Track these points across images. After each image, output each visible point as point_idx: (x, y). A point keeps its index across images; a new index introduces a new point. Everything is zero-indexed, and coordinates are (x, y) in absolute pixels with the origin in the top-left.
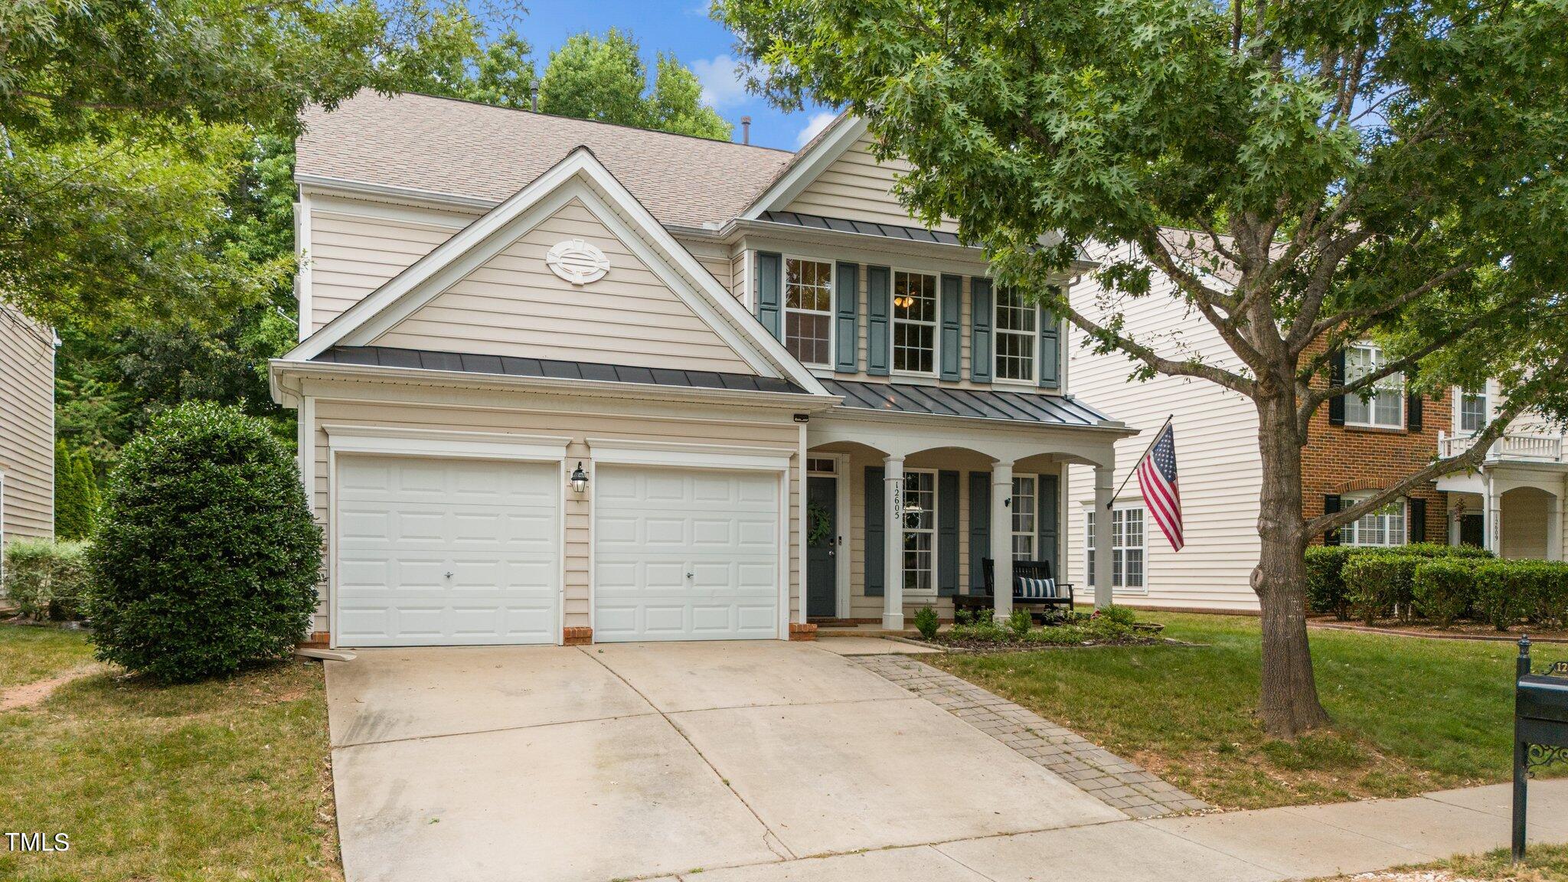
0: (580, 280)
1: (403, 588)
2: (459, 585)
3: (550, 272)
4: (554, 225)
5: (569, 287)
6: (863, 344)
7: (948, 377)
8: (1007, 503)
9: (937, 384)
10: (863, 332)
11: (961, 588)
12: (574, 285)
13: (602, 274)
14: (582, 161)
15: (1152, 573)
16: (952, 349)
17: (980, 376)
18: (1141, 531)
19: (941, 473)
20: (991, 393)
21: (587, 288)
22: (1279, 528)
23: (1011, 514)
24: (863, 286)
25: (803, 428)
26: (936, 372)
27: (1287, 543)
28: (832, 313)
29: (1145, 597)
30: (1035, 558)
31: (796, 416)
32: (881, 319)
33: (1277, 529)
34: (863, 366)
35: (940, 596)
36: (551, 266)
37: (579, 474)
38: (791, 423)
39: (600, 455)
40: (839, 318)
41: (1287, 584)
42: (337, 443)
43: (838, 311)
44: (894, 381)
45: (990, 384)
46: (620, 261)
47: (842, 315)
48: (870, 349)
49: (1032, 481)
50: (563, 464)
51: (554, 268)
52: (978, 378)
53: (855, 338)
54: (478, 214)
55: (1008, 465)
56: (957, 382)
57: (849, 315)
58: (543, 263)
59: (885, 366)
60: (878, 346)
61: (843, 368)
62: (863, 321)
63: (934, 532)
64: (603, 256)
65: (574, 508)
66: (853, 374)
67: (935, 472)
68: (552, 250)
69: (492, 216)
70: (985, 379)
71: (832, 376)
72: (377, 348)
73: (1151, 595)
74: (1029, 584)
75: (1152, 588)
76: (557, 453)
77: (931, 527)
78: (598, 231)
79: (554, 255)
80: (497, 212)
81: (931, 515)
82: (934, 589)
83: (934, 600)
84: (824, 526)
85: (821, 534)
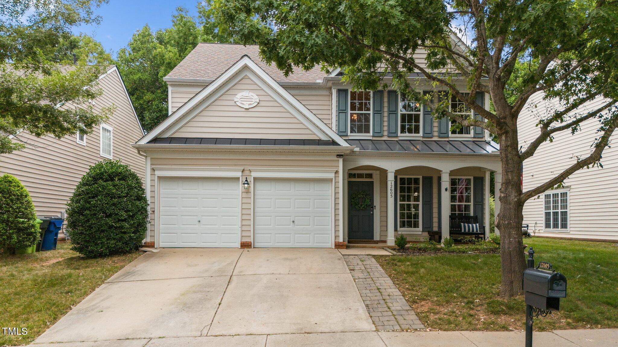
0: (248, 107)
1: (183, 226)
2: (203, 225)
3: (236, 105)
4: (237, 87)
5: (244, 110)
6: (386, 124)
7: (426, 135)
8: (446, 190)
9: (421, 139)
10: (386, 119)
11: (434, 228)
12: (245, 109)
13: (256, 104)
14: (246, 61)
15: (571, 222)
16: (429, 124)
17: (443, 134)
18: (566, 202)
19: (423, 177)
20: (448, 141)
21: (250, 110)
22: (506, 196)
24: (386, 100)
25: (341, 161)
26: (421, 134)
27: (510, 204)
28: (371, 112)
29: (568, 233)
31: (338, 155)
32: (394, 112)
33: (505, 197)
34: (386, 133)
35: (423, 231)
36: (237, 103)
37: (247, 182)
38: (335, 158)
39: (255, 174)
40: (374, 114)
41: (509, 224)
42: (158, 173)
43: (374, 110)
44: (400, 138)
45: (448, 137)
46: (262, 98)
47: (375, 112)
48: (389, 126)
49: (467, 180)
50: (241, 178)
51: (238, 103)
52: (442, 135)
53: (382, 121)
54: (205, 85)
56: (432, 137)
57: (379, 112)
58: (233, 102)
59: (396, 132)
60: (393, 124)
61: (376, 135)
62: (386, 114)
63: (420, 203)
64: (257, 97)
65: (245, 195)
66: (381, 137)
67: (421, 177)
68: (237, 96)
69: (211, 85)
70: (445, 135)
71: (371, 138)
72: (172, 138)
73: (571, 233)
74: (465, 226)
75: (572, 229)
76: (238, 174)
77: (419, 201)
78: (255, 87)
79: (237, 98)
80: (213, 84)
81: (418, 196)
82: (420, 228)
83: (420, 233)
84: (368, 202)
85: (366, 205)
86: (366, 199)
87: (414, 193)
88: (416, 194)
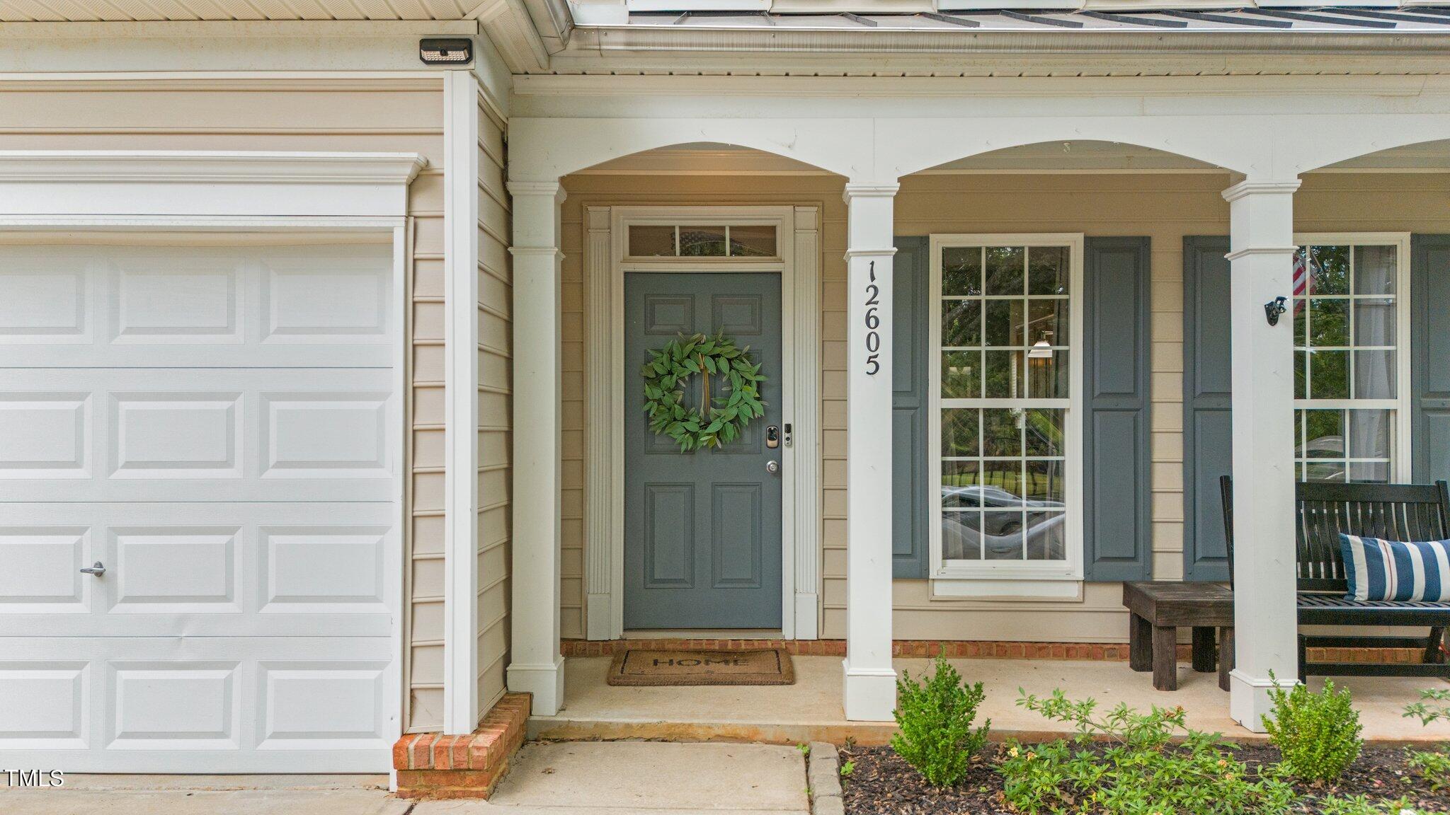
8: (1273, 313)
11: (1159, 560)
19: (1091, 244)
23: (1290, 348)
25: (461, 88)
30: (1403, 473)
31: (427, 44)
35: (1089, 580)
38: (410, 67)
49: (1390, 250)
55: (1276, 190)
63: (1073, 405)
67: (1075, 242)
74: (1374, 558)
77: (1059, 391)
81: (1060, 360)
82: (1074, 561)
83: (1073, 592)
84: (744, 401)
85: (736, 420)
86: (737, 384)
87: (1031, 343)
88: (1043, 350)
